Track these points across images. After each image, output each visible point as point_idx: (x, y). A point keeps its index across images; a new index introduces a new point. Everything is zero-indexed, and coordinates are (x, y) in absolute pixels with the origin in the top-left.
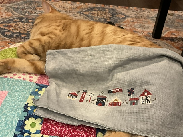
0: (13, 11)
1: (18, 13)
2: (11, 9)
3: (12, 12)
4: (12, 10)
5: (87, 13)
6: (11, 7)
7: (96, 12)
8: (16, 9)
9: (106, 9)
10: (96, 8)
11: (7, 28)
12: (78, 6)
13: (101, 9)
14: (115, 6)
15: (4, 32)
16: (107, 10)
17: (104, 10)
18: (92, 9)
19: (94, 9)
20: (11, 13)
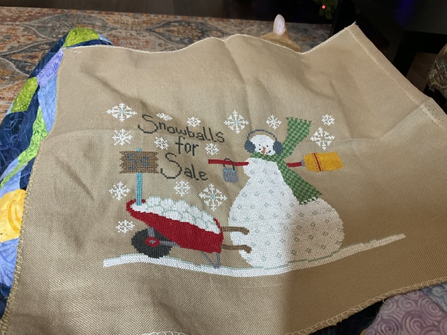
0: (38, 33)
1: (45, 35)
2: (34, 29)
3: (35, 33)
4: (36, 30)
5: (161, 30)
6: (33, 26)
7: (175, 29)
8: (42, 28)
9: (192, 23)
10: (176, 22)
11: (29, 60)
12: (145, 19)
13: (183, 23)
14: (207, 19)
15: (25, 67)
16: (193, 25)
17: (189, 26)
18: (169, 24)
19: (172, 24)
20: (34, 36)
